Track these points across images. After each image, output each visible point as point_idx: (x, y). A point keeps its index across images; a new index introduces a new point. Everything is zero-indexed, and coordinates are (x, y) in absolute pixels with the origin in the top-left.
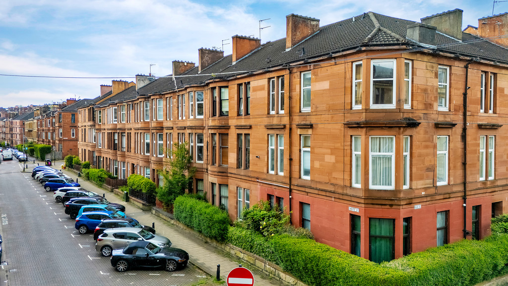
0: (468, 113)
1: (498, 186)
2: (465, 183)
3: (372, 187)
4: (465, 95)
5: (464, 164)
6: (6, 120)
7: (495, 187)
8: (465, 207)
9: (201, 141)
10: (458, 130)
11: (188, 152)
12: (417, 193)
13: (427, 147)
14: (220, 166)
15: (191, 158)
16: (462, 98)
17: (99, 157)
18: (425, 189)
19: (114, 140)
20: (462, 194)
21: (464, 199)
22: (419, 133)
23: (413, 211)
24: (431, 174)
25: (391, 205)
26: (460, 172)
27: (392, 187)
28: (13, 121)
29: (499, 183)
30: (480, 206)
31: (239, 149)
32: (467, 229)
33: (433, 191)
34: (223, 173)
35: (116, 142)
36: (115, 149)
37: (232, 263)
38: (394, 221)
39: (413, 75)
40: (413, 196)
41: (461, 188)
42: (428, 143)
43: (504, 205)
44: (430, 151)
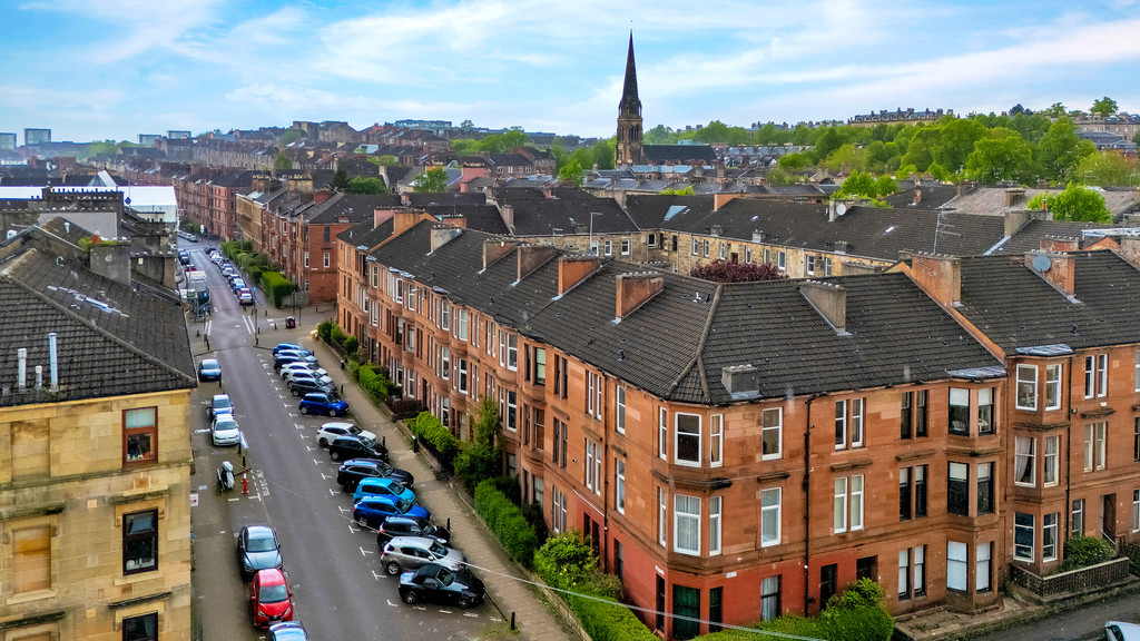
0: (812, 456)
1: (868, 538)
2: (806, 541)
3: (677, 550)
4: (807, 436)
5: (806, 518)
6: (202, 182)
7: (863, 539)
8: (806, 571)
9: (513, 400)
10: (797, 479)
11: (497, 410)
12: (729, 560)
13: (746, 506)
14: (534, 450)
15: (501, 419)
16: (803, 440)
17: (374, 341)
18: (742, 554)
19: (398, 328)
20: (804, 554)
21: (806, 560)
22: (734, 493)
23: (725, 580)
24: (752, 536)
25: (696, 574)
26: (799, 528)
27: (697, 553)
28: (215, 186)
29: (870, 533)
30: (834, 567)
31: (556, 437)
32: (810, 595)
33: (755, 555)
34: (537, 461)
35: (401, 331)
36: (398, 343)
37: (534, 601)
38: (698, 591)
39: (724, 429)
40: (723, 564)
41: (802, 547)
42: (748, 501)
43: (879, 560)
44: (753, 509)
